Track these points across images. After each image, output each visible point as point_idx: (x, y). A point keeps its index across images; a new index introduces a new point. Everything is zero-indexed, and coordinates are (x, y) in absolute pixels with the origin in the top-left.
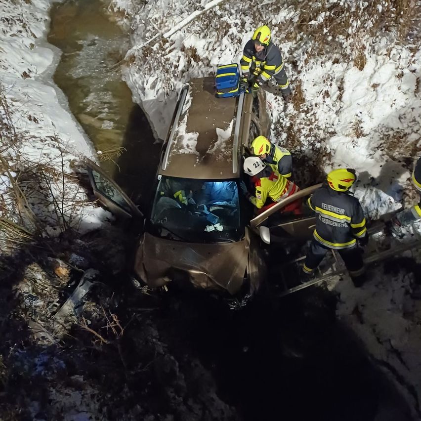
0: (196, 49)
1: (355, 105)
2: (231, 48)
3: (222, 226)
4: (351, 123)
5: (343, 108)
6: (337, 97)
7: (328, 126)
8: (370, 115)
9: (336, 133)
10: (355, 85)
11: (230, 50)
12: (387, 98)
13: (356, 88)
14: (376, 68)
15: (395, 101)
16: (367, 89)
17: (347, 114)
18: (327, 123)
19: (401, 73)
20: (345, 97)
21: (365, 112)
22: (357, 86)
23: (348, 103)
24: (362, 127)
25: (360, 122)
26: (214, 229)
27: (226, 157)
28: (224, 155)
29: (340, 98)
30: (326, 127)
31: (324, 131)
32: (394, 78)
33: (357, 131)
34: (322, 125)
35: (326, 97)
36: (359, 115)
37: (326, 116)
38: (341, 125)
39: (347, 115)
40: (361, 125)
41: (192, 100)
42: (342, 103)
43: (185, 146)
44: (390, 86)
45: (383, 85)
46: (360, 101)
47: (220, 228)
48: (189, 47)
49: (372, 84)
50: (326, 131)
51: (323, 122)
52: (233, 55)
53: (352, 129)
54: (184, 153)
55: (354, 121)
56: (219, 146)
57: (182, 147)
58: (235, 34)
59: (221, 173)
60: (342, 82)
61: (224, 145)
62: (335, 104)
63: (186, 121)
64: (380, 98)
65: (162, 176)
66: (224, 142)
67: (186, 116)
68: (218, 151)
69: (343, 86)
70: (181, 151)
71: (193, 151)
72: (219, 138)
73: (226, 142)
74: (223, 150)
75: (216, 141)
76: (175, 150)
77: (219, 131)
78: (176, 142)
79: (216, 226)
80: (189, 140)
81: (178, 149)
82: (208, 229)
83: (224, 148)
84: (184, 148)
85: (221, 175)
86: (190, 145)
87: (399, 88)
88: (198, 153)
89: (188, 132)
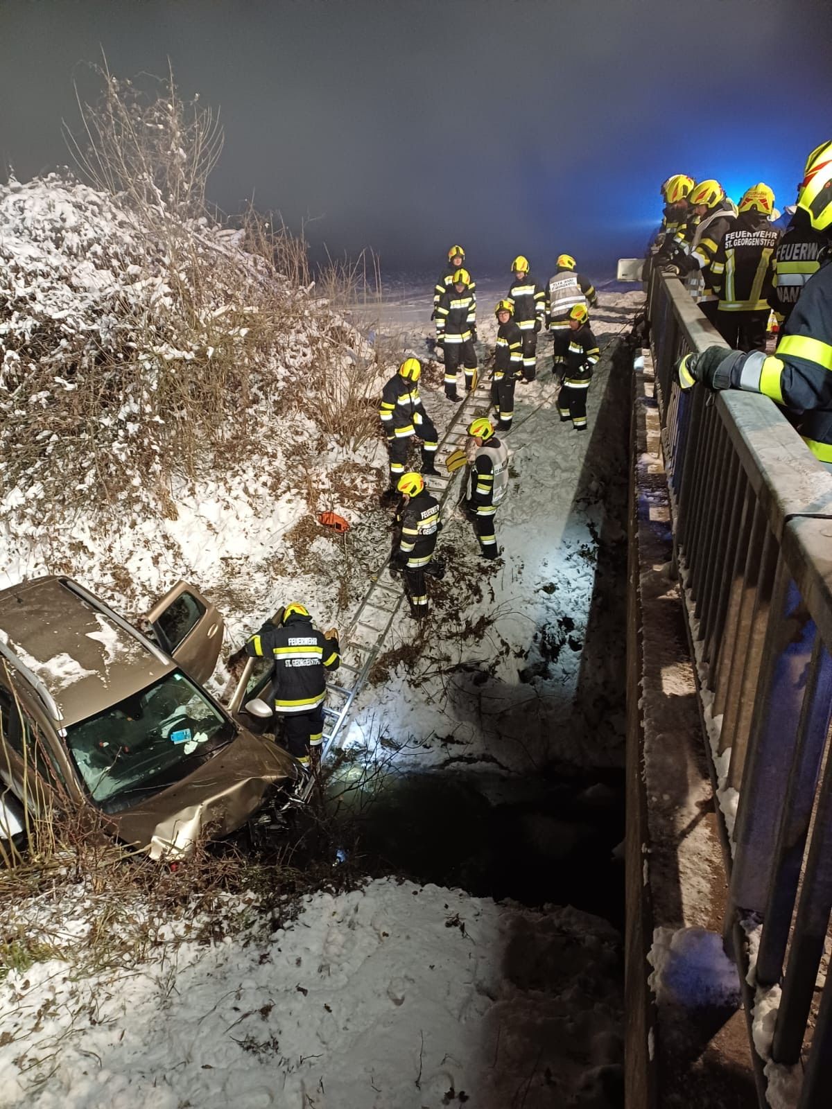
3: (204, 734)
6: (174, 557)
10: (187, 534)
16: (203, 534)
19: (226, 503)
20: (185, 550)
23: (195, 557)
26: (197, 744)
27: (138, 655)
28: (133, 654)
29: (177, 555)
32: (223, 512)
42: (185, 560)
43: (62, 675)
47: (203, 738)
54: (73, 683)
56: (115, 649)
57: (60, 679)
59: (151, 674)
60: (165, 537)
61: (120, 646)
63: (24, 652)
66: (116, 642)
67: (16, 647)
68: (119, 654)
69: (171, 541)
70: (64, 684)
71: (84, 673)
72: (104, 642)
73: (118, 641)
74: (126, 650)
75: (104, 646)
76: (52, 689)
77: (93, 635)
78: (42, 680)
79: (195, 739)
80: (60, 667)
81: (56, 685)
82: (190, 749)
83: (124, 647)
84: (64, 679)
85: (153, 677)
86: (68, 670)
87: (237, 518)
88: (93, 672)
89: (45, 660)
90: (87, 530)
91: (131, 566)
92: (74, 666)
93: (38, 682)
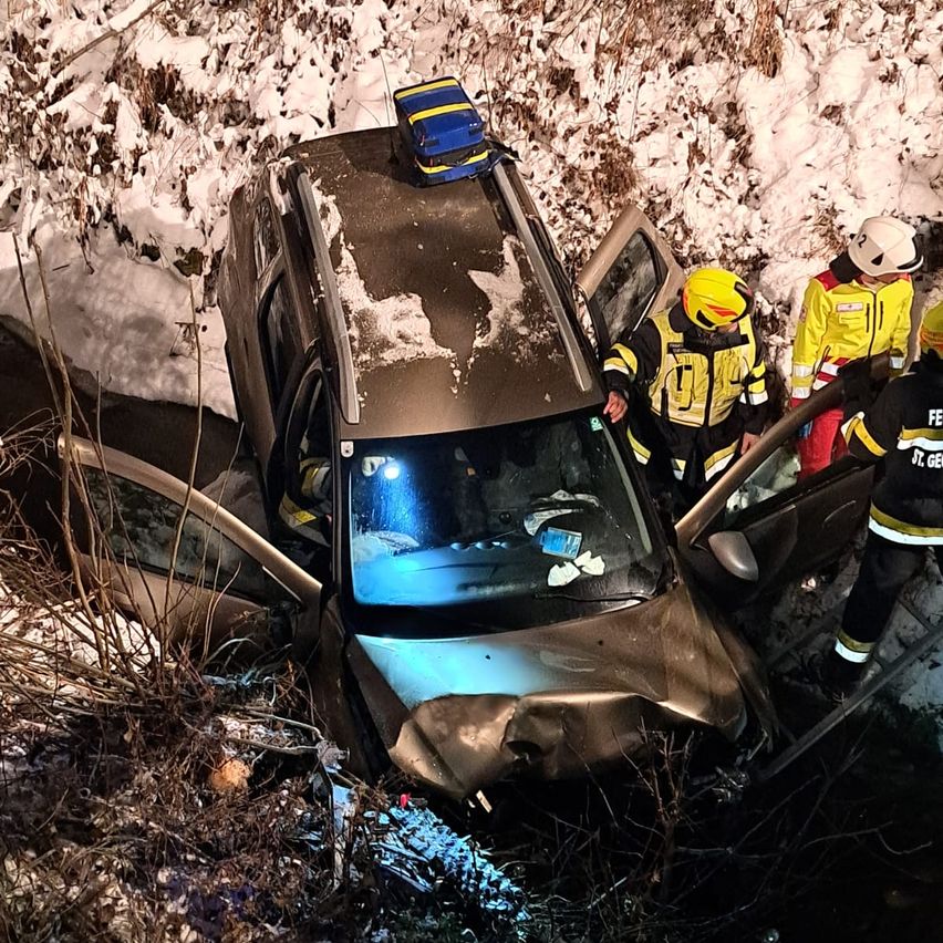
0: (177, 73)
1: (797, 170)
2: (318, 55)
3: (599, 558)
4: (807, 219)
5: (763, 185)
6: (733, 159)
7: (730, 242)
8: (851, 190)
9: (766, 256)
10: (776, 116)
11: (313, 63)
12: (882, 140)
13: (783, 125)
14: (815, 66)
15: (904, 142)
16: (813, 123)
17: (784, 197)
18: (727, 236)
19: (891, 68)
20: (761, 149)
21: (835, 185)
22: (783, 118)
23: (775, 168)
24: (841, 227)
25: (833, 212)
26: (577, 573)
27: (540, 350)
28: (533, 344)
29: (742, 157)
30: (724, 246)
31: (723, 259)
32: (877, 86)
33: (833, 238)
34: (712, 243)
35: (695, 161)
36: (822, 193)
37: (715, 214)
38: (776, 231)
39: (785, 201)
40: (838, 221)
41: (336, 203)
42: (753, 172)
43: (393, 338)
44: (877, 107)
45: (854, 106)
46: (809, 157)
47: (595, 566)
48: (156, 67)
49: (822, 108)
50: (730, 257)
51: (711, 235)
52: (327, 78)
53: (817, 235)
54: (403, 360)
55: (811, 212)
56: (505, 322)
57: (385, 344)
58: (320, 13)
59: (547, 397)
60: (733, 108)
61: (517, 317)
62: (731, 175)
63: (353, 267)
64: (865, 140)
65: (355, 442)
66: (513, 307)
67: (345, 253)
68: (508, 335)
69: (741, 122)
70: (389, 356)
71: (431, 349)
72: (493, 299)
73: (518, 306)
74: (523, 331)
75: (489, 307)
76: (365, 357)
77: (480, 278)
78: (355, 332)
79: (578, 562)
80: (396, 318)
81: (374, 352)
82: (559, 576)
83: (523, 323)
84: (393, 346)
85: (548, 404)
86: (409, 332)
87: (901, 109)
88: (447, 353)
89: (378, 298)
90: (591, 47)
91: (643, 151)
92: (419, 326)
93: (346, 333)
